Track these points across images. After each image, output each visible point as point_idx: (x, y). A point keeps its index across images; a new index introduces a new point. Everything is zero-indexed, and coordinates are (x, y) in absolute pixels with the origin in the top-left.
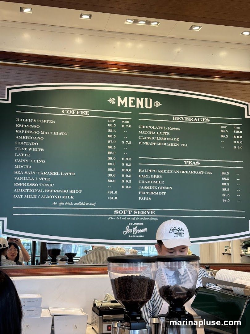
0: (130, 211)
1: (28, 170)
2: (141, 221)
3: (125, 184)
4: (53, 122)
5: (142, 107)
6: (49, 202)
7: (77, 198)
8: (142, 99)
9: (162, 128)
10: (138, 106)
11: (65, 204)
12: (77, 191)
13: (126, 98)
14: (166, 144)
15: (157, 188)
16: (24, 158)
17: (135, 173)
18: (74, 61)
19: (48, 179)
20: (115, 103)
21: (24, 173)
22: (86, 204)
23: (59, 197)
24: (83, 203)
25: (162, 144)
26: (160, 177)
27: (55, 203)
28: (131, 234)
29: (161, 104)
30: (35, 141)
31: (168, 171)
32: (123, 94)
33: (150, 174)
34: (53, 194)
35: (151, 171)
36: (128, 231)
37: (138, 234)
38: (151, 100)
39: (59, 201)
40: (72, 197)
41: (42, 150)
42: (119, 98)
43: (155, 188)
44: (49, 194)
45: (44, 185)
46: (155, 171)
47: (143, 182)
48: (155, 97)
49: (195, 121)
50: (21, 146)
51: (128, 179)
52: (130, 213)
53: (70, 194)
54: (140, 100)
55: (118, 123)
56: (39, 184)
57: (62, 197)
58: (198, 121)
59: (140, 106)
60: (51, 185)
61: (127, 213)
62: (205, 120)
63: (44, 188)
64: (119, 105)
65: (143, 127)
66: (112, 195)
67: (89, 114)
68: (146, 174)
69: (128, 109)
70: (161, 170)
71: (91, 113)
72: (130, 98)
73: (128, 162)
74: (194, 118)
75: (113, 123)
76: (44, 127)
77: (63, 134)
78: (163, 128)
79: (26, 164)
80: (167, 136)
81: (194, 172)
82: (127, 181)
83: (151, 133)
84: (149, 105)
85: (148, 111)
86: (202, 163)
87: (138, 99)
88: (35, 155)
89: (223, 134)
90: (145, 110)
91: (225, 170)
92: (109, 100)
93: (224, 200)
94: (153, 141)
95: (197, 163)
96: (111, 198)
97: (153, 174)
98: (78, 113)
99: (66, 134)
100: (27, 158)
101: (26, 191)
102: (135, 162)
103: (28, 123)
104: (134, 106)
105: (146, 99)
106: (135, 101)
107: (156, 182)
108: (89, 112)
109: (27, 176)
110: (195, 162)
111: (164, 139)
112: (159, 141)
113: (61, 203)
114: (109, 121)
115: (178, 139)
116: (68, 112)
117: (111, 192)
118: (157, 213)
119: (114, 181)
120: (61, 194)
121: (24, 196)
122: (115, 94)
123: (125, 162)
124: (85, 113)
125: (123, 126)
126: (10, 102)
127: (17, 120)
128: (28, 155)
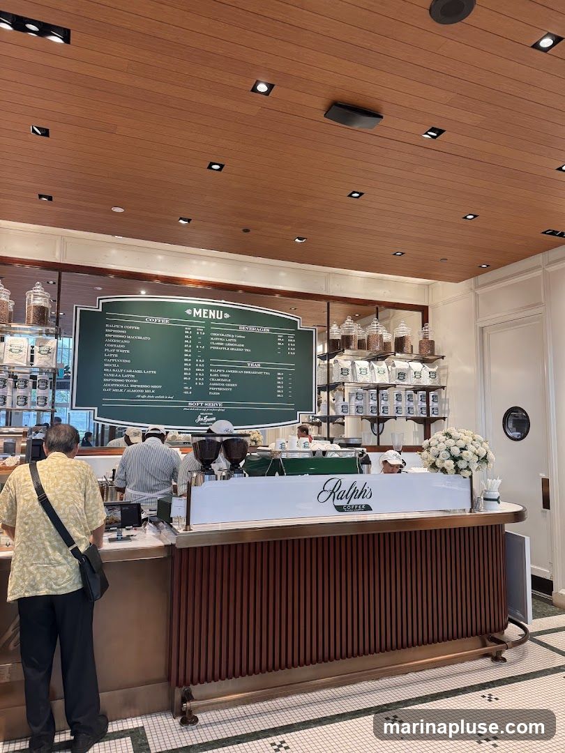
1: (115, 368)
2: (211, 412)
3: (198, 381)
4: (138, 328)
5: (214, 318)
6: (133, 396)
7: (158, 392)
8: (214, 311)
10: (210, 317)
12: (158, 387)
13: (200, 310)
14: (232, 349)
15: (225, 384)
16: (112, 358)
17: (207, 373)
18: (157, 277)
19: (133, 376)
20: (191, 314)
21: (112, 370)
22: (165, 397)
24: (163, 396)
25: (230, 349)
26: (227, 376)
27: (139, 396)
28: (202, 422)
29: (230, 316)
30: (122, 344)
31: (234, 371)
32: (198, 307)
33: (219, 373)
34: (137, 388)
35: (220, 371)
36: (200, 419)
37: (208, 422)
38: (221, 312)
39: (142, 394)
40: (153, 391)
41: (128, 351)
42: (195, 309)
43: (223, 385)
44: (133, 388)
45: (129, 381)
46: (224, 371)
47: (213, 380)
48: (225, 310)
49: (258, 331)
50: (110, 348)
51: (201, 377)
53: (151, 389)
55: (194, 330)
56: (125, 380)
57: (144, 391)
58: (260, 331)
59: (212, 317)
60: (135, 381)
61: (200, 405)
62: (267, 330)
63: (129, 384)
64: (194, 316)
65: (215, 334)
66: (186, 390)
67: (168, 323)
68: (217, 373)
69: (202, 319)
70: (228, 371)
71: (170, 322)
72: (204, 310)
73: (201, 363)
74: (257, 328)
76: (129, 332)
77: (146, 339)
78: (231, 336)
79: (114, 363)
80: (234, 343)
81: (255, 373)
82: (200, 379)
83: (221, 339)
84: (219, 316)
85: (220, 321)
86: (262, 365)
87: (210, 311)
88: (121, 356)
89: (280, 342)
90: (216, 320)
91: (280, 371)
92: (186, 311)
93: (279, 396)
94: (221, 346)
96: (185, 392)
97: (222, 373)
98: (159, 322)
99: (149, 339)
100: (115, 358)
101: (114, 386)
102: (207, 364)
103: (116, 329)
104: (207, 317)
105: (218, 311)
106: (208, 312)
107: (223, 380)
108: (168, 320)
109: (115, 373)
110: (257, 364)
111: (232, 345)
112: (227, 347)
113: (143, 397)
115: (243, 345)
117: (186, 388)
118: (224, 405)
119: (189, 379)
120: (144, 389)
121: (112, 390)
122: (191, 306)
123: (199, 363)
124: (166, 321)
125: (198, 333)
126: (100, 310)
127: (107, 325)
128: (116, 356)
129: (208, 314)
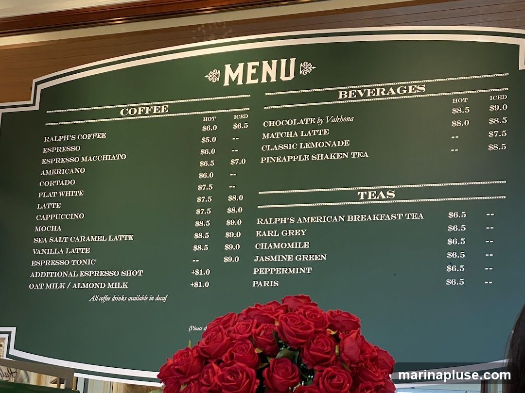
1: (56, 234)
4: (104, 135)
5: (273, 80)
7: (135, 285)
8: (274, 62)
9: (312, 120)
10: (264, 80)
11: (111, 299)
12: (135, 273)
13: (241, 65)
15: (294, 258)
16: (52, 211)
17: (248, 228)
18: (144, 8)
19: (87, 250)
20: (218, 80)
21: (48, 240)
22: (148, 299)
23: (103, 286)
24: (144, 296)
25: (310, 158)
26: (301, 233)
27: (95, 299)
29: (314, 68)
30: (71, 177)
31: (318, 219)
32: (235, 59)
33: (279, 227)
34: (92, 279)
35: (283, 220)
38: (293, 61)
39: (102, 293)
40: (125, 286)
42: (228, 67)
43: (290, 258)
44: (86, 280)
45: (79, 262)
46: (292, 220)
47: (264, 246)
48: (300, 53)
49: (391, 95)
50: (48, 190)
53: (121, 279)
54: (270, 64)
55: (225, 121)
56: (70, 261)
57: (107, 285)
58: (397, 95)
59: (269, 77)
60: (90, 262)
63: (79, 269)
64: (226, 83)
65: (272, 124)
66: (199, 278)
67: (167, 111)
68: (273, 227)
69: (245, 88)
70: (304, 218)
72: (250, 65)
73: (237, 204)
74: (387, 88)
75: (211, 124)
77: (118, 159)
78: (316, 120)
79: (54, 222)
80: (323, 138)
81: (379, 217)
83: (289, 134)
84: (287, 74)
86: (400, 194)
87: (265, 63)
88: (69, 205)
90: (279, 85)
91: (458, 207)
92: (207, 76)
93: (450, 282)
95: (388, 195)
96: (196, 284)
97: (288, 226)
98: (147, 112)
99: (123, 157)
100: (55, 211)
101: (49, 275)
103: (62, 143)
104: (256, 81)
105: (283, 62)
106: (259, 69)
107: (291, 246)
108: (167, 106)
109: (53, 246)
110: (385, 191)
111: (317, 145)
112: (303, 152)
113: (106, 298)
114: (205, 119)
115: (346, 143)
116: (130, 112)
117: (197, 272)
120: (106, 280)
121: (45, 285)
122: (219, 61)
124: (160, 109)
125: (233, 126)
126: (36, 108)
127: (46, 139)
128: (58, 205)
129: (258, 75)
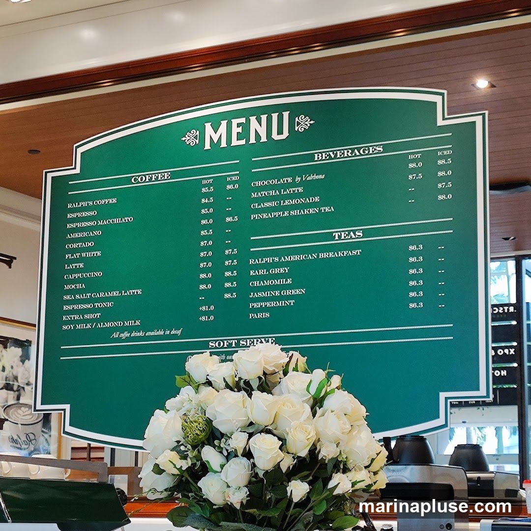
0: (234, 341)
52: (234, 345)
